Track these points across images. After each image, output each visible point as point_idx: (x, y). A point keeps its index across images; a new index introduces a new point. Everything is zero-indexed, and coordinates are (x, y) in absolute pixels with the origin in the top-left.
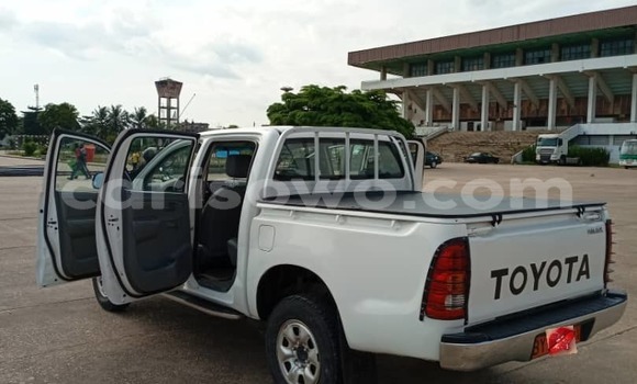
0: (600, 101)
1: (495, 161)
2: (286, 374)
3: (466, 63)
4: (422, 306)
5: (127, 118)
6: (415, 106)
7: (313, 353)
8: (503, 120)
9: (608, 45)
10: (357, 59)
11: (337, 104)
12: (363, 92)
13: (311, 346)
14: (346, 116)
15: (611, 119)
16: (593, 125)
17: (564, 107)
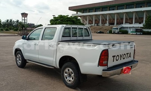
0: (126, 19)
1: (103, 33)
2: (66, 80)
3: (96, 10)
4: (98, 63)
5: (14, 22)
6: (84, 20)
7: (73, 75)
8: (105, 23)
9: (128, 6)
10: (71, 9)
11: (67, 19)
12: (73, 17)
13: (72, 73)
14: (69, 22)
15: (128, 23)
16: (125, 25)
17: (118, 20)
